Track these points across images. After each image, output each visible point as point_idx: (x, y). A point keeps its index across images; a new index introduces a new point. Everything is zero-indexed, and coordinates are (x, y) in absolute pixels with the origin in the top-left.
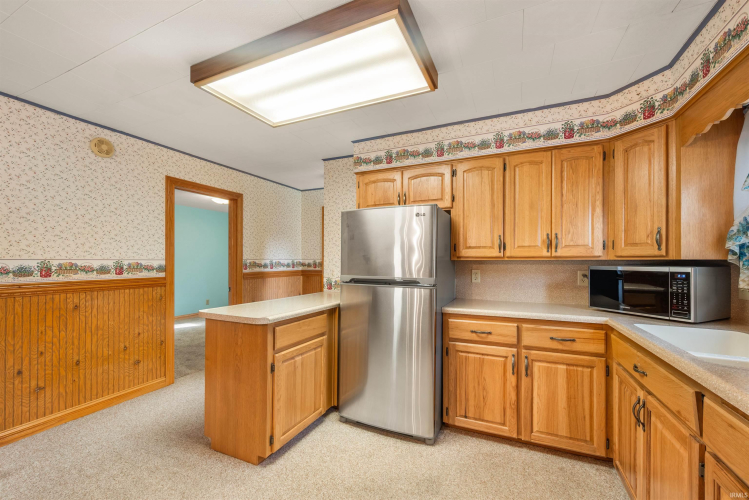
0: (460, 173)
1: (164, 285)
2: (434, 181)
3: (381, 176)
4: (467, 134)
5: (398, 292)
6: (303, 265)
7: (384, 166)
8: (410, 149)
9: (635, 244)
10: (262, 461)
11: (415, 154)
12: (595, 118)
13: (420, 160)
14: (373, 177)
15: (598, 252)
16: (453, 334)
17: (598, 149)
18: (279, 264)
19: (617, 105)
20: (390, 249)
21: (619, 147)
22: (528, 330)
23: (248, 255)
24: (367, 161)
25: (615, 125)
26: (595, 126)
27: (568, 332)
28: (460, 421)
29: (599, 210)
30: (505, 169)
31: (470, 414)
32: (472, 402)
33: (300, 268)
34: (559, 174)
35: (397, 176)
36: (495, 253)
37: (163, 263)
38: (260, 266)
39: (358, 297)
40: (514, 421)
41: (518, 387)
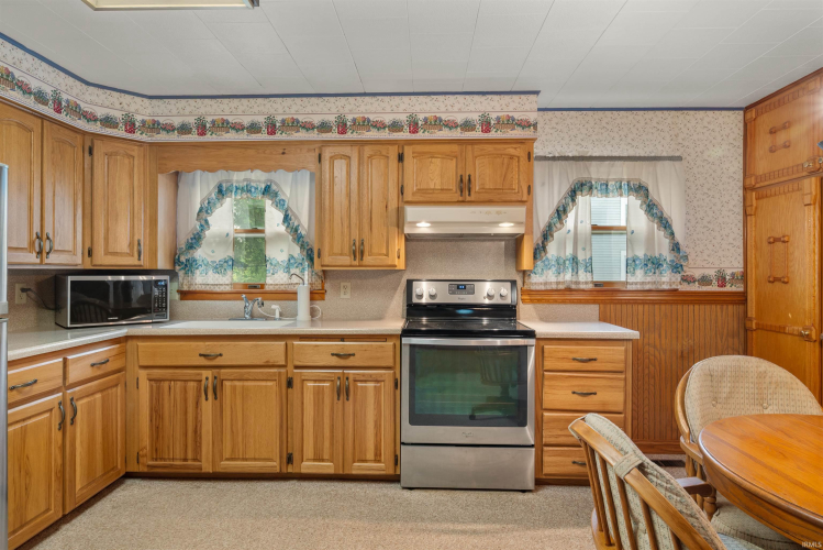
9: (115, 254)
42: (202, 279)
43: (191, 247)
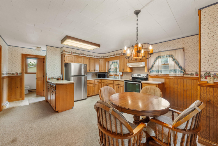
0: (84, 58)
2: (80, 59)
4: (85, 53)
8: (76, 52)
9: (102, 71)
13: (78, 55)
17: (98, 59)
22: (95, 81)
24: (67, 52)
31: (89, 94)
33: (7, 75)
34: (95, 62)
35: (73, 56)
40: (94, 93)
41: (94, 88)
42: (111, 73)
43: (110, 70)
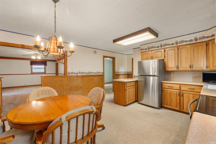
0: (166, 51)
1: (103, 76)
2: (160, 53)
3: (147, 52)
4: (168, 42)
5: (151, 78)
6: (127, 72)
7: (147, 50)
10: (125, 106)
11: (155, 47)
12: (204, 36)
13: (156, 48)
14: (145, 53)
15: (205, 68)
16: (164, 87)
17: (205, 43)
18: (122, 72)
19: (210, 32)
20: (149, 69)
21: (210, 43)
22: (182, 86)
23: (116, 70)
24: (143, 49)
25: (209, 37)
26: (204, 37)
27: (193, 87)
28: (165, 106)
29: (205, 58)
30: (178, 49)
31: (168, 105)
32: (168, 102)
34: (193, 50)
35: (151, 52)
36: (175, 69)
37: (103, 72)
38: (118, 72)
39: (142, 79)
40: (179, 107)
41: (180, 99)
